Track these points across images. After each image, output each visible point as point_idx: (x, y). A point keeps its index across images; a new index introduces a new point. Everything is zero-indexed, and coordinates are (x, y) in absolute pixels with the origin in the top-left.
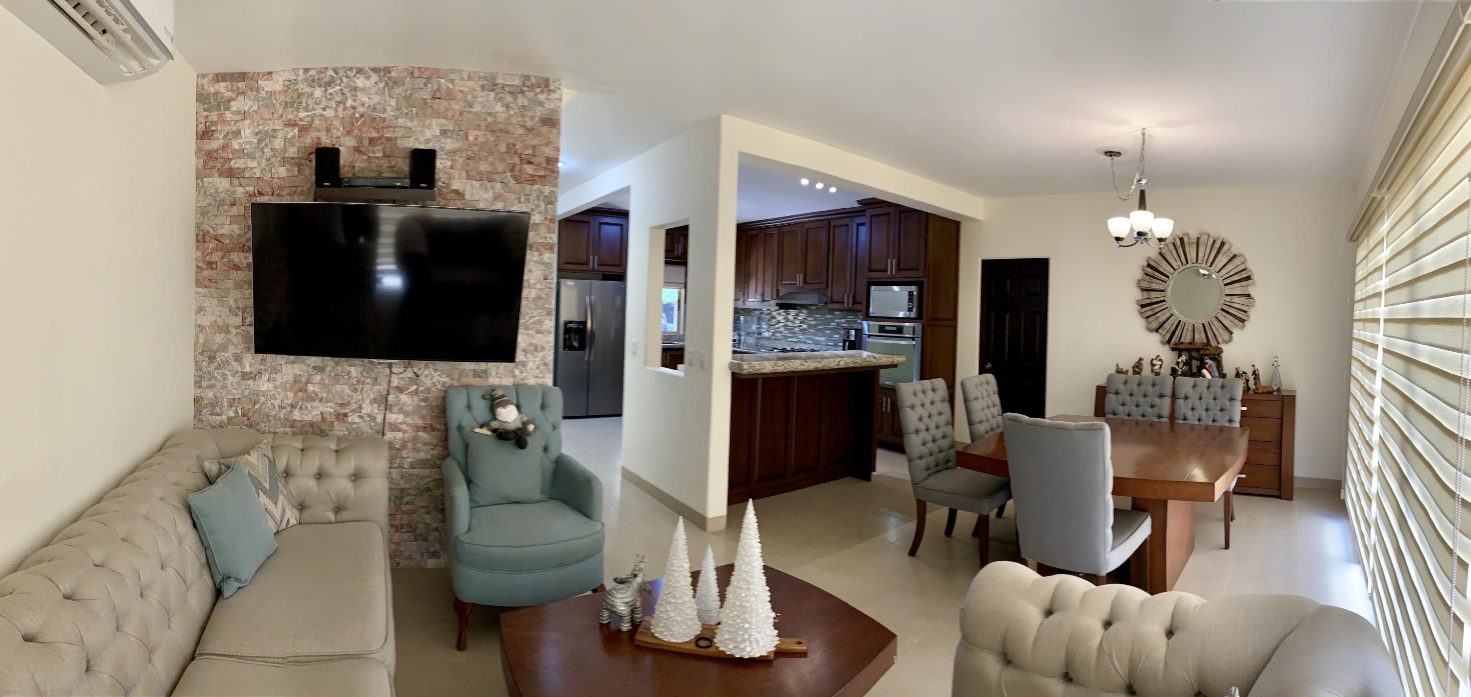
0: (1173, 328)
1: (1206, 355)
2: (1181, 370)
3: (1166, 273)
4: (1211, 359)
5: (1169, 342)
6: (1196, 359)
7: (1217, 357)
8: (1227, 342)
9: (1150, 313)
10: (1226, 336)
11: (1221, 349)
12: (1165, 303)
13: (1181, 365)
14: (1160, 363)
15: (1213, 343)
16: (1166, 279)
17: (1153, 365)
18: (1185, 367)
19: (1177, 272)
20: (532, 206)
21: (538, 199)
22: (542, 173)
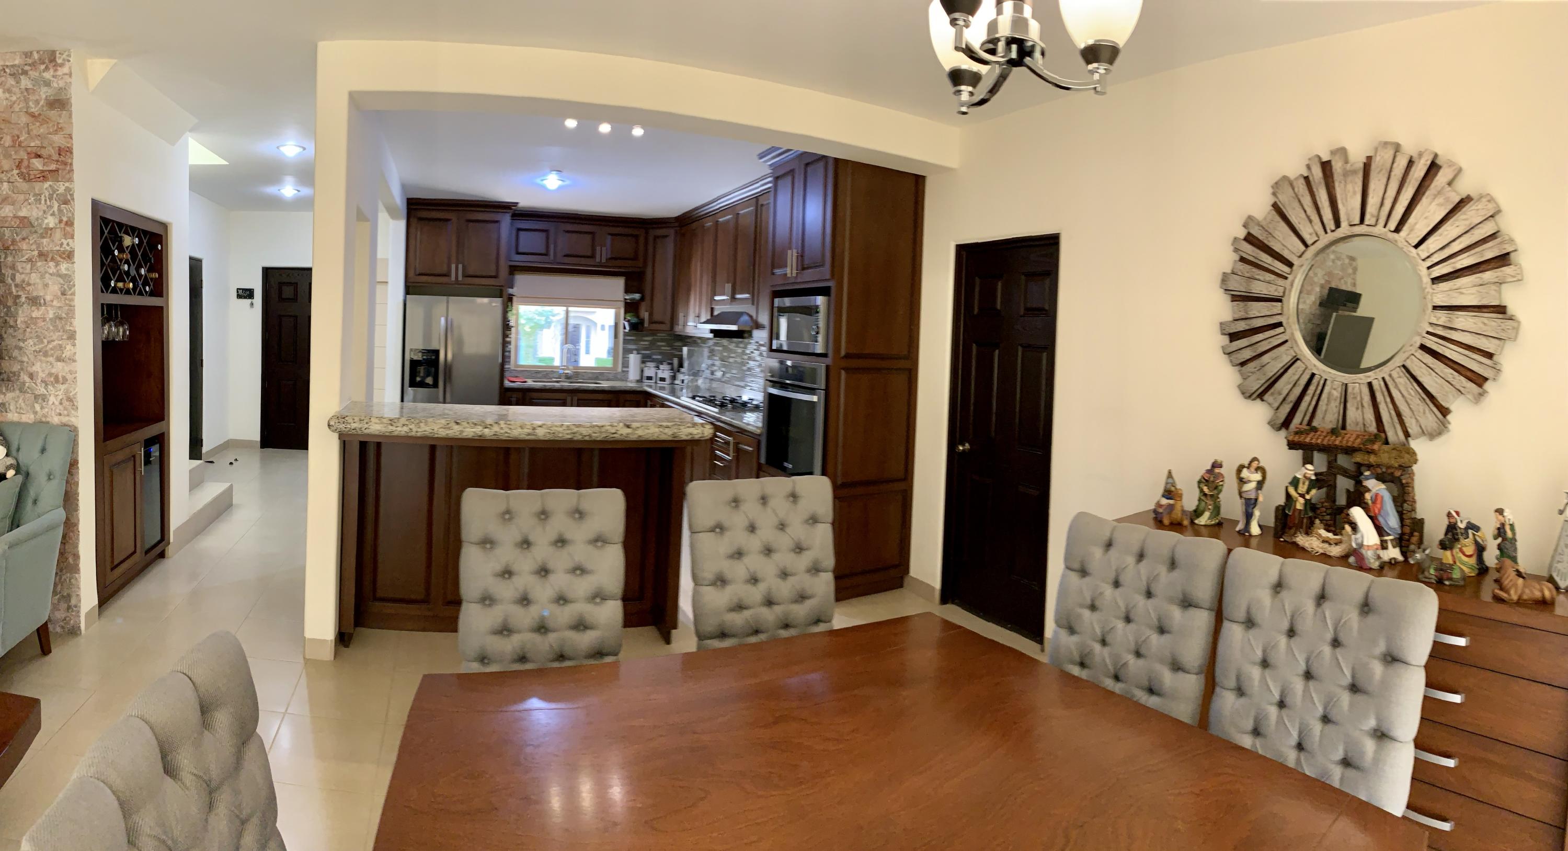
0: (1298, 391)
2: (1301, 500)
5: (1286, 424)
6: (1345, 473)
7: (1397, 474)
8: (1433, 435)
9: (1248, 354)
10: (1430, 418)
11: (1413, 453)
12: (1280, 330)
13: (1303, 488)
16: (1286, 269)
17: (1242, 481)
18: (1314, 492)
19: (1312, 250)
20: (45, 208)
21: (51, 199)
22: (53, 167)
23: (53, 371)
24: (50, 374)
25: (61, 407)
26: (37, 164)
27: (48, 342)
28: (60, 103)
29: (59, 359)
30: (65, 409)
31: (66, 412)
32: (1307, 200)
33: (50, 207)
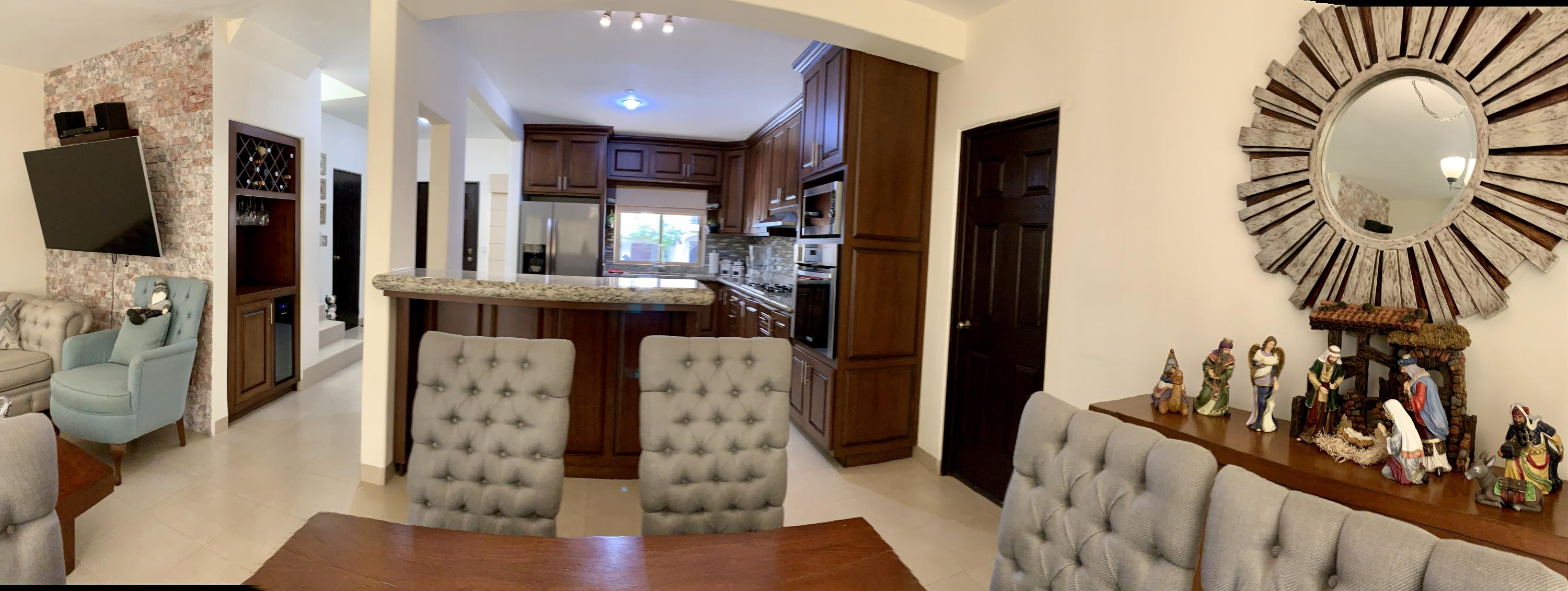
0: (1324, 261)
1: (1409, 349)
2: (1324, 391)
3: (1314, 99)
4: (1423, 363)
5: (1310, 301)
6: (1379, 358)
7: (1444, 358)
8: (1482, 312)
9: (1267, 219)
10: (1484, 290)
11: (1463, 333)
12: (1306, 188)
13: (1326, 376)
14: (1274, 360)
15: (1438, 310)
16: (1314, 116)
17: (1255, 365)
18: (1340, 380)
19: (1343, 92)
20: (196, 129)
21: (200, 122)
22: (201, 99)
23: (200, 242)
24: (198, 244)
25: (203, 268)
26: (193, 99)
27: (198, 222)
28: (205, 55)
29: (203, 234)
30: (206, 269)
31: (206, 271)
32: (1338, 35)
33: (199, 128)
